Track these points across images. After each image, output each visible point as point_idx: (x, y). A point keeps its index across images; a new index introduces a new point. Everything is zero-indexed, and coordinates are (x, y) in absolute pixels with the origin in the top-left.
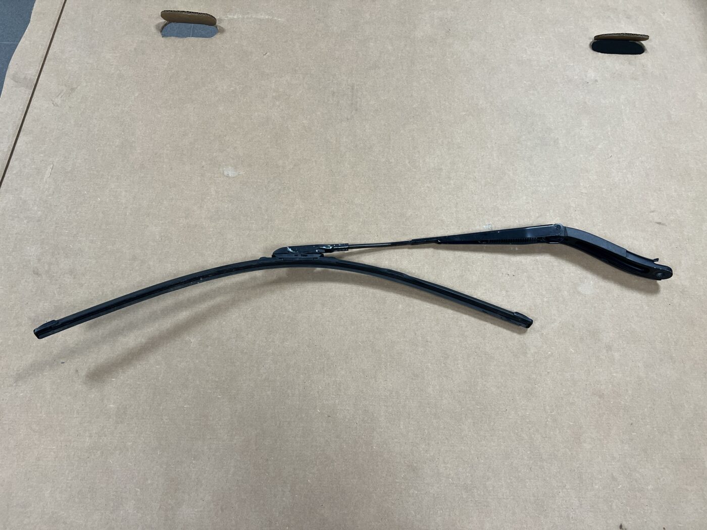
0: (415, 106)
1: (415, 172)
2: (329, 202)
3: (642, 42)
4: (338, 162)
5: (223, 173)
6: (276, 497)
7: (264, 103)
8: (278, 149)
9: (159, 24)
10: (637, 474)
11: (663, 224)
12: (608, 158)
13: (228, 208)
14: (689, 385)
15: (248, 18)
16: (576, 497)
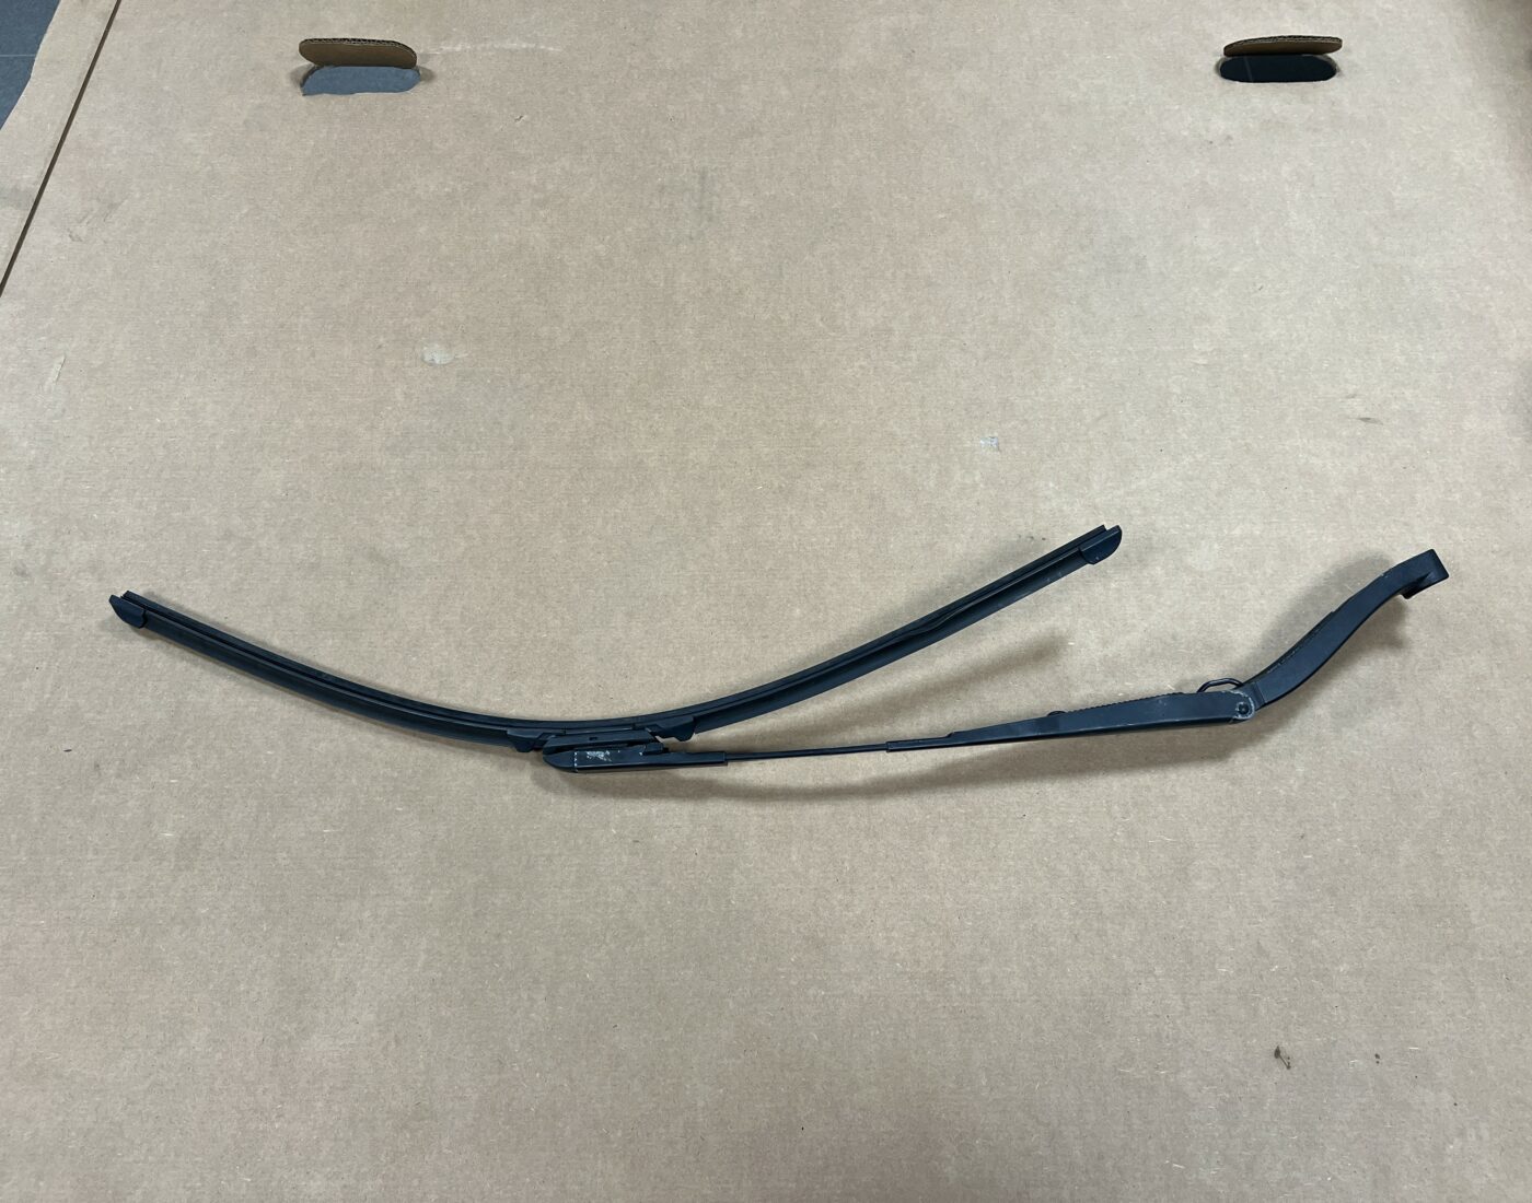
0: (835, 206)
1: (834, 337)
2: (648, 405)
3: (1330, 55)
4: (668, 324)
5: (422, 359)
6: (515, 1012)
7: (513, 214)
8: (539, 304)
9: (297, 71)
10: (1314, 942)
11: (1375, 421)
12: (1255, 292)
13: (430, 427)
14: (1432, 749)
15: (484, 49)
16: (1176, 994)
